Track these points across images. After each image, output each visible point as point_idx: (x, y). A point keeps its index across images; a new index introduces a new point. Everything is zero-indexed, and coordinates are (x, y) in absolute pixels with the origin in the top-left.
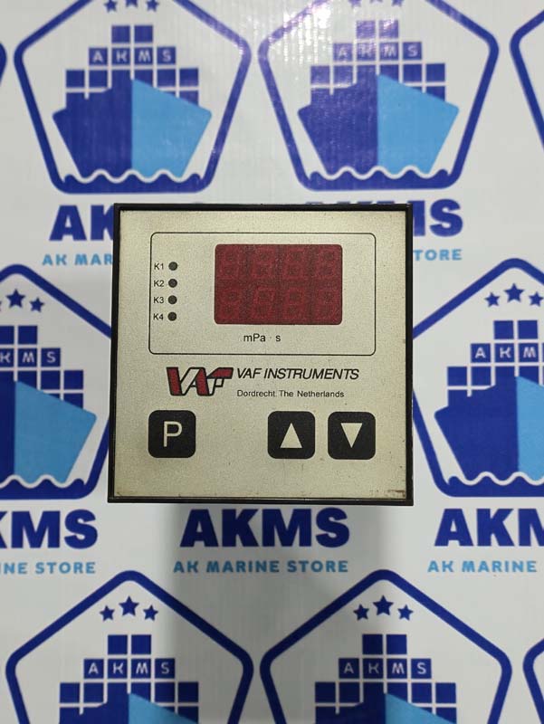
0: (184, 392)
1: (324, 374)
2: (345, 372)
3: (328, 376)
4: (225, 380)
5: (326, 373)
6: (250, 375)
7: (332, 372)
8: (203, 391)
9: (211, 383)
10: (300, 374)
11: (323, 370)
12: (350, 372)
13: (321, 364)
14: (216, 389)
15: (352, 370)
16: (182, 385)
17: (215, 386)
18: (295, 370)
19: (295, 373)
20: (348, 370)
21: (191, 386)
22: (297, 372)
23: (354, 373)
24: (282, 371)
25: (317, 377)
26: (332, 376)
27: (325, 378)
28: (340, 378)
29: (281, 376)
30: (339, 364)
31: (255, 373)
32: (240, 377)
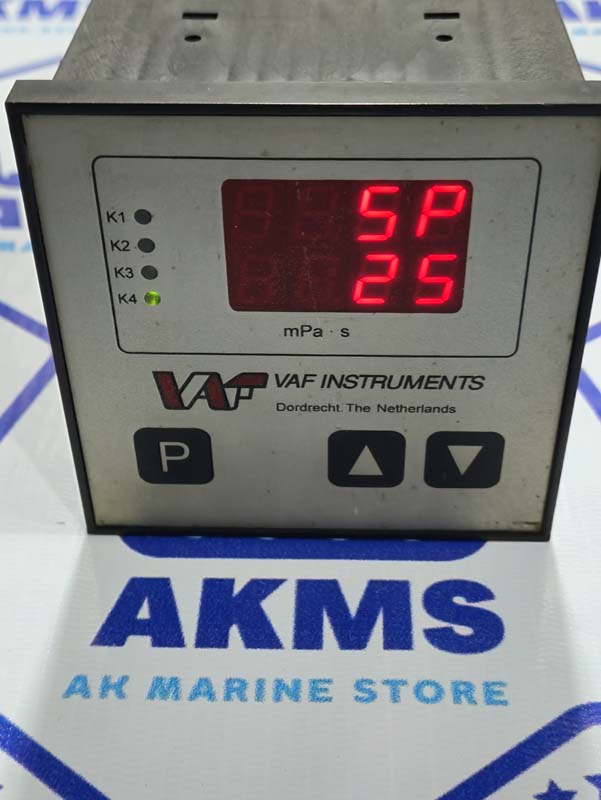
0: (186, 405)
1: (425, 382)
2: (459, 382)
3: (430, 385)
4: (255, 389)
5: (428, 382)
6: (297, 383)
7: (439, 380)
8: (218, 402)
9: (231, 393)
10: (383, 383)
11: (422, 378)
12: (469, 380)
13: (418, 369)
14: (241, 401)
15: (473, 378)
16: (183, 395)
17: (238, 397)
18: (375, 377)
19: (374, 382)
20: (466, 378)
21: (198, 396)
22: (378, 379)
23: (476, 382)
24: (353, 379)
25: (412, 387)
26: (437, 385)
27: (426, 388)
28: (451, 387)
29: (352, 385)
30: (451, 369)
31: (305, 381)
32: (279, 385)
